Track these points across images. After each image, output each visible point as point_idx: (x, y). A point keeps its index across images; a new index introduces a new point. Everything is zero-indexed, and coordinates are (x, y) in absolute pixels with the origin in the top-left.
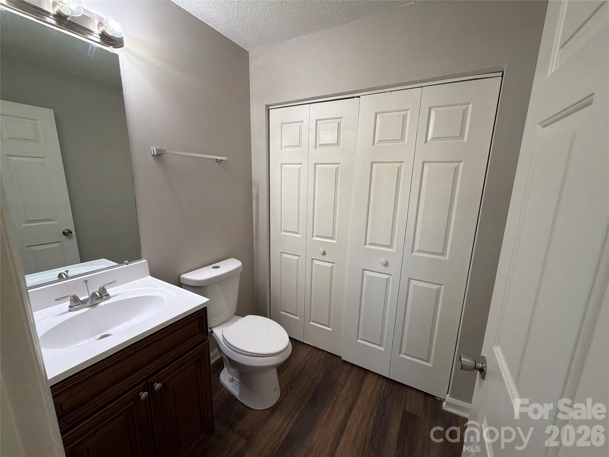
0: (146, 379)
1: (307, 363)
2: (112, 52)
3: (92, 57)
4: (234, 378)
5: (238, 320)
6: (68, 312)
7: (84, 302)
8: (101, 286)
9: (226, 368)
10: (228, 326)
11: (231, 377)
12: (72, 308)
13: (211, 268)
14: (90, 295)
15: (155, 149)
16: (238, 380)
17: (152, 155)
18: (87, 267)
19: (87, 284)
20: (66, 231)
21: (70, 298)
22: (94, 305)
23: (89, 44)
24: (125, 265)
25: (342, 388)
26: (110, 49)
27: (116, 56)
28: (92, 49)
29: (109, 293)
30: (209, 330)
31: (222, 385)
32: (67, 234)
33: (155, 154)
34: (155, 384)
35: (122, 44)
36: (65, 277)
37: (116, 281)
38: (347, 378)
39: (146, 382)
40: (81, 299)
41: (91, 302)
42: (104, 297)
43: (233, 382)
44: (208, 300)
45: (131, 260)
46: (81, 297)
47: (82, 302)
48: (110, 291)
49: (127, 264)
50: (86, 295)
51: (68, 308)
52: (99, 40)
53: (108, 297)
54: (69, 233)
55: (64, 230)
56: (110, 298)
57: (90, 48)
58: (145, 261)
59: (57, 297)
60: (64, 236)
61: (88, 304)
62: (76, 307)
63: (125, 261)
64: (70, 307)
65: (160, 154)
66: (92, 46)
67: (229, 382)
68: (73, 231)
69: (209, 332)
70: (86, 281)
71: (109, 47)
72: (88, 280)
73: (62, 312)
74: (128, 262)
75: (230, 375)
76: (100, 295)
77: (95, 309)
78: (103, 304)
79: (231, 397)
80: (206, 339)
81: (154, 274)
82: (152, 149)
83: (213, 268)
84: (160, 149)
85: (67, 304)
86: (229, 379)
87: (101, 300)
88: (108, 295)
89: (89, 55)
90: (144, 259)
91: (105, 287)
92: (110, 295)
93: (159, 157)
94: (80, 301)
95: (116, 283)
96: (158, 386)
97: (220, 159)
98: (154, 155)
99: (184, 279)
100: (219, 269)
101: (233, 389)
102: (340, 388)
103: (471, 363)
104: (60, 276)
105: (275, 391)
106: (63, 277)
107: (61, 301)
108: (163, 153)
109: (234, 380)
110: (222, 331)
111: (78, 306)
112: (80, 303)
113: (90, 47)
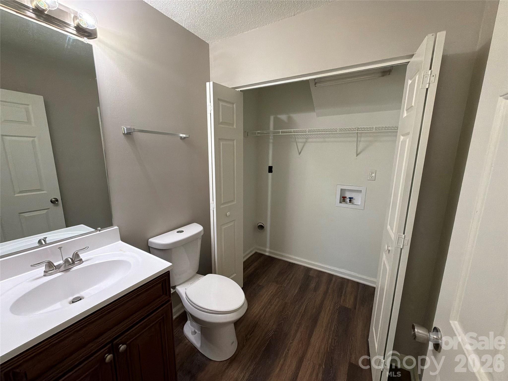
0: (112, 341)
1: (261, 316)
2: (86, 43)
3: (69, 47)
4: (196, 331)
5: (199, 279)
6: (43, 277)
7: (59, 267)
8: (75, 252)
9: (189, 321)
10: (191, 284)
11: (193, 329)
12: (47, 273)
13: (176, 232)
14: (64, 260)
15: (126, 128)
16: (199, 332)
17: (123, 133)
18: (68, 233)
19: (61, 251)
20: (53, 199)
21: (45, 264)
22: (67, 270)
23: (66, 36)
24: (98, 231)
25: (293, 340)
26: (84, 40)
27: (90, 46)
28: (69, 40)
29: (82, 258)
30: (172, 291)
31: (185, 337)
32: (54, 202)
33: (126, 132)
34: (120, 346)
35: (96, 35)
36: (44, 243)
37: (88, 247)
38: (297, 331)
39: (111, 344)
40: (56, 264)
41: (65, 266)
42: (76, 262)
43: (195, 335)
44: (171, 264)
45: (103, 227)
46: (55, 262)
47: (56, 267)
48: (82, 256)
49: (100, 231)
50: (60, 260)
51: (43, 273)
52: (75, 32)
53: (81, 261)
54: (55, 201)
55: (51, 198)
56: (83, 263)
57: (67, 40)
58: (116, 227)
59: (32, 264)
60: (52, 204)
61: (62, 268)
62: (51, 272)
63: (98, 228)
64: (45, 272)
65: (130, 133)
66: (69, 37)
67: (192, 334)
68: (59, 199)
69: (172, 292)
70: (60, 248)
71: (84, 38)
72: (62, 247)
73: (37, 276)
74: (101, 228)
75: (192, 328)
76: (72, 261)
77: (68, 274)
78: (75, 268)
79: (193, 348)
80: (169, 301)
81: (124, 239)
82: (123, 128)
83: (178, 232)
84: (130, 128)
85: (43, 268)
86: (192, 331)
87: (74, 266)
88: (81, 260)
89: (67, 46)
90: (115, 226)
91: (78, 253)
92: (83, 260)
93: (130, 135)
94: (55, 266)
95: (88, 248)
96: (122, 347)
97: (184, 137)
98: (124, 133)
99: (151, 243)
100: (183, 233)
101: (194, 340)
102: (292, 340)
103: (425, 335)
104: (40, 242)
105: (232, 343)
106: (42, 244)
107: (36, 267)
108: (133, 132)
109: (196, 333)
110: (186, 289)
111: (53, 271)
112: (54, 268)
113: (68, 38)
